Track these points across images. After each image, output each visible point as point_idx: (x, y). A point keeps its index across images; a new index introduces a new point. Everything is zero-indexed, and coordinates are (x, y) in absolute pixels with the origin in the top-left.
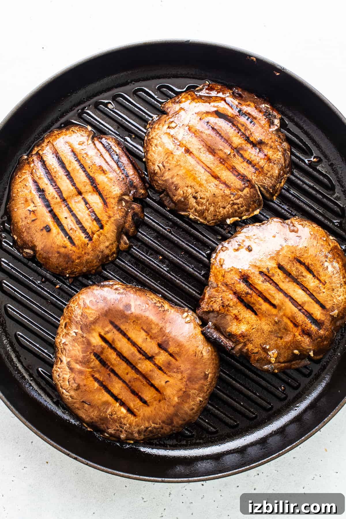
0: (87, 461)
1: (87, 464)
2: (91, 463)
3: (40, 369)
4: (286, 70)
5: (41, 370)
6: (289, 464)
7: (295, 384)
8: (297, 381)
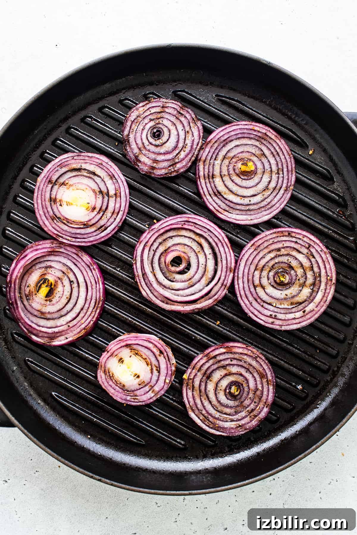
0: (111, 482)
1: (112, 485)
2: (116, 483)
3: (53, 393)
4: (272, 64)
5: (55, 394)
6: (306, 469)
7: (315, 382)
8: (317, 379)
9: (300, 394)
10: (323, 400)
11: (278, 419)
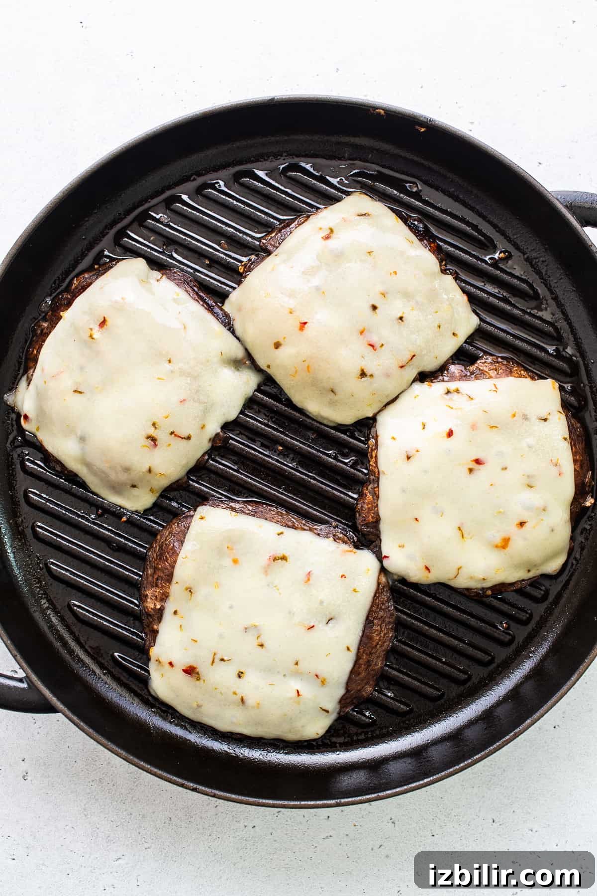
0: (213, 791)
1: (215, 796)
2: (221, 793)
3: (116, 654)
4: (435, 121)
5: (119, 656)
7: (523, 616)
8: (526, 612)
9: (502, 638)
10: (539, 645)
11: (470, 677)
